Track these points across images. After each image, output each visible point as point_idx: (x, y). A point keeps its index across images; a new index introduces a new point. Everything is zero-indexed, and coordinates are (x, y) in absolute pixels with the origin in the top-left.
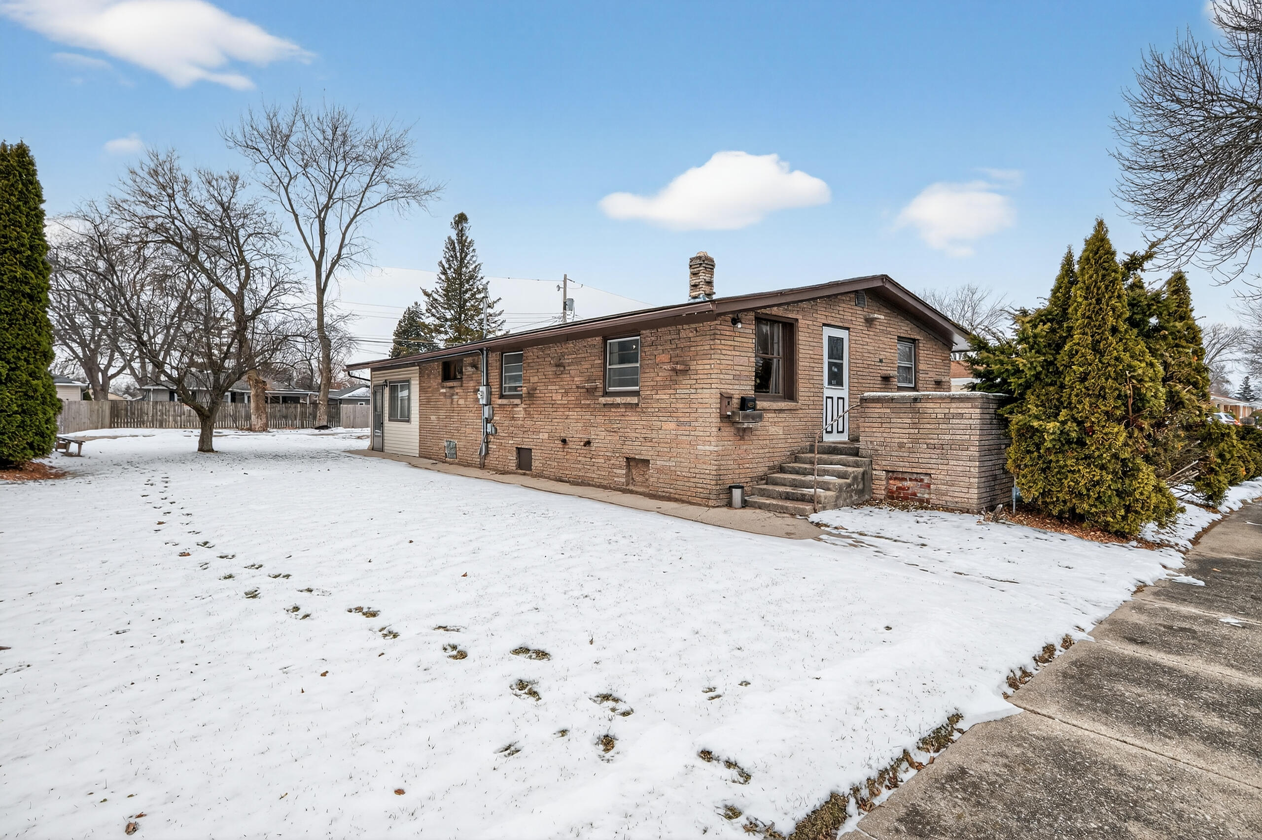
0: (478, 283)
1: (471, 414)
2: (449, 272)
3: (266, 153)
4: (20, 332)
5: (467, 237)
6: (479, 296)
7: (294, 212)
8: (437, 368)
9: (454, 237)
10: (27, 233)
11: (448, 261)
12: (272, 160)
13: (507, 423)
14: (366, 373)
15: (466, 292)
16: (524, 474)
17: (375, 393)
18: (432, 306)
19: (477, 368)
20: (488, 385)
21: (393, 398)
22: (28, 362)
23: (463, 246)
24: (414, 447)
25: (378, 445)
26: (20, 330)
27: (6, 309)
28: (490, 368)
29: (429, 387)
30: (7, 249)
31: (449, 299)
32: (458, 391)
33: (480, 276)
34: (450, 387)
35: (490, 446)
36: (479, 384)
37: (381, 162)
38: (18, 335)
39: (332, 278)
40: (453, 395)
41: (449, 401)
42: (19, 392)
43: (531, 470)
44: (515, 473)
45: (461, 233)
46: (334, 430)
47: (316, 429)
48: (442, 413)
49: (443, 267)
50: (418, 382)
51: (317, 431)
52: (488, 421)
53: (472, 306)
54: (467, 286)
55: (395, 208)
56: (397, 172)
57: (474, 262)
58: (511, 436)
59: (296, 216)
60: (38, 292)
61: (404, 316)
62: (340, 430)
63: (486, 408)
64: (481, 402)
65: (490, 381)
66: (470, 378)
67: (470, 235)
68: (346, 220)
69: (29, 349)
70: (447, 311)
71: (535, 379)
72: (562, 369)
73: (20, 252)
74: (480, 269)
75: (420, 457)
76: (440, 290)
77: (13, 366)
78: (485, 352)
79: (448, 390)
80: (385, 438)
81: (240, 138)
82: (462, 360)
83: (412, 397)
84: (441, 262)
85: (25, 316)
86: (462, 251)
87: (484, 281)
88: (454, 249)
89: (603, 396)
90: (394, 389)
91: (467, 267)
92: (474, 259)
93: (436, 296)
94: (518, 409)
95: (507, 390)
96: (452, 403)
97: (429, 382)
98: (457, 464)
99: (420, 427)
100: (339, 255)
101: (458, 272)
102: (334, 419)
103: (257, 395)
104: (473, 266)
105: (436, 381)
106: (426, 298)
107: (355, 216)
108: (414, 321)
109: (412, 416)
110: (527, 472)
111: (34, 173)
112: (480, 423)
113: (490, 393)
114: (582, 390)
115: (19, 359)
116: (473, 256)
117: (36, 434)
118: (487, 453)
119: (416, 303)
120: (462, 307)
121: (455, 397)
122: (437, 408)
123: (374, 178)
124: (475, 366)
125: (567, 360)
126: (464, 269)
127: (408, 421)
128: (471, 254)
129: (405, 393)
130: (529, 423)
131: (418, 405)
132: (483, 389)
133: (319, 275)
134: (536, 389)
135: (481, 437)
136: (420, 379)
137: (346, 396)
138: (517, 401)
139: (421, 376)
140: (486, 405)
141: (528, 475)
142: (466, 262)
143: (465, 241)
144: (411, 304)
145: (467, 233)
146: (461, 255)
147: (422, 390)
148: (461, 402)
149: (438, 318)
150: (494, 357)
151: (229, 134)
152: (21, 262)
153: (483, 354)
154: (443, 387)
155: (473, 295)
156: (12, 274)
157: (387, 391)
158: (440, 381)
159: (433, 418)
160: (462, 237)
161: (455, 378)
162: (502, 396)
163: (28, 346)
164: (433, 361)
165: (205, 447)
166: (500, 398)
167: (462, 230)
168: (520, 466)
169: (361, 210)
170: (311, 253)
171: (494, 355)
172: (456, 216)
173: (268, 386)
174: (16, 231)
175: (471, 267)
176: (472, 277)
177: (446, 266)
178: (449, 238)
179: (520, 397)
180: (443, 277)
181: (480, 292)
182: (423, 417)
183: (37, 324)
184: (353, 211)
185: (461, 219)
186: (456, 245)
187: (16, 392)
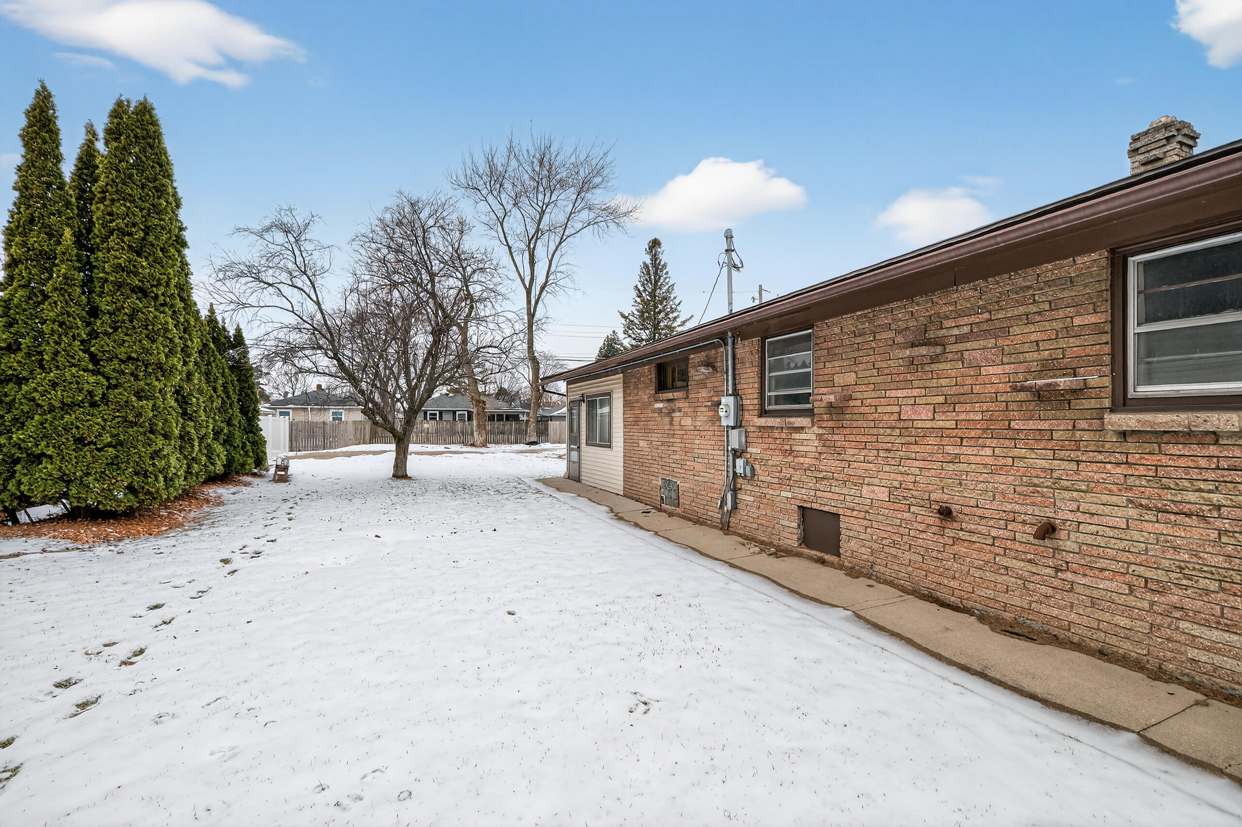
0: (671, 303)
1: (703, 442)
2: (644, 295)
3: (484, 192)
4: (126, 338)
5: (661, 260)
6: (671, 316)
7: (508, 245)
8: (648, 373)
9: (648, 262)
10: (141, 210)
11: (643, 285)
12: (490, 198)
13: (777, 459)
14: (562, 386)
15: (660, 312)
16: (823, 562)
17: (570, 410)
18: (628, 328)
19: (714, 367)
20: (736, 394)
21: (591, 416)
22: (137, 378)
23: (657, 269)
24: (617, 484)
25: (574, 473)
26: (126, 335)
27: (108, 308)
28: (738, 366)
29: (638, 401)
30: (114, 230)
31: (644, 320)
32: (681, 405)
33: (672, 296)
34: (669, 400)
35: (740, 496)
36: (719, 393)
37: (585, 187)
38: (124, 341)
39: (540, 304)
40: (673, 411)
41: (667, 419)
42: (118, 417)
43: (839, 555)
44: (799, 555)
45: (655, 258)
46: (543, 446)
47: (526, 444)
48: (655, 437)
49: (639, 290)
50: (622, 395)
51: (527, 447)
52: (737, 454)
53: (666, 326)
54: (660, 307)
55: (596, 231)
56: (597, 197)
57: (667, 284)
58: (785, 482)
59: (510, 248)
60: (152, 286)
61: (604, 344)
62: (548, 445)
63: (734, 433)
64: (724, 423)
65: (739, 387)
66: (702, 384)
67: (664, 258)
68: (552, 247)
69: (137, 360)
70: (642, 331)
71: (851, 378)
72: (939, 350)
73: (130, 234)
74: (673, 289)
75: (625, 496)
76: (636, 312)
77: (114, 382)
78: (730, 341)
79: (666, 405)
80: (582, 466)
81: (463, 180)
82: (687, 359)
83: (614, 416)
84: (636, 287)
85: (132, 317)
86: (656, 273)
87: (677, 301)
88: (648, 273)
89: (1112, 410)
90: (592, 405)
91: (660, 289)
92: (667, 281)
93: (631, 318)
94: (803, 436)
95: (773, 401)
96: (671, 424)
97: (637, 394)
98: (679, 516)
99: (624, 456)
100: (547, 282)
101: (653, 294)
102: (543, 434)
103: (478, 414)
104: (667, 287)
105: (645, 394)
106: (623, 320)
107: (560, 243)
108: (614, 348)
109: (614, 440)
110: (827, 557)
111: (157, 136)
112: (720, 456)
113: (740, 408)
114: (1022, 396)
115: (123, 373)
116: (666, 278)
117: (137, 473)
118: (735, 507)
119: (614, 332)
120: (656, 327)
121: (677, 414)
122: (648, 431)
123: (577, 205)
124: (709, 364)
125: (953, 329)
126: (658, 291)
127: (610, 447)
128: (665, 276)
129: (606, 410)
130: (829, 463)
131: (622, 425)
132: (728, 401)
133: (529, 302)
134: (850, 398)
135: (721, 479)
136: (624, 391)
137: (555, 414)
138: (803, 422)
139: (625, 388)
140: (733, 428)
141: (832, 565)
142: (659, 284)
143: (659, 264)
144: (609, 332)
145: (661, 256)
146: (655, 278)
147: (627, 404)
148: (687, 422)
149: (634, 339)
150: (747, 349)
151: (455, 178)
152: (130, 247)
153: (726, 344)
154: (656, 401)
155: (667, 314)
156: (116, 261)
157: (584, 407)
158: (653, 392)
159: (642, 444)
160: (656, 260)
161: (674, 388)
162: (763, 413)
163: (134, 355)
164: (644, 364)
165: (400, 473)
166: (760, 416)
167: (655, 255)
168: (806, 540)
169: (564, 237)
170: (523, 281)
171: (746, 342)
172: (650, 242)
173: (487, 406)
174: (125, 206)
175: (665, 289)
176: (665, 298)
177: (642, 289)
178: (644, 263)
179: (809, 413)
180: (639, 300)
181: (673, 312)
182: (629, 443)
183: (150, 327)
184: (558, 240)
185: (655, 244)
186: (650, 268)
187: (115, 417)
